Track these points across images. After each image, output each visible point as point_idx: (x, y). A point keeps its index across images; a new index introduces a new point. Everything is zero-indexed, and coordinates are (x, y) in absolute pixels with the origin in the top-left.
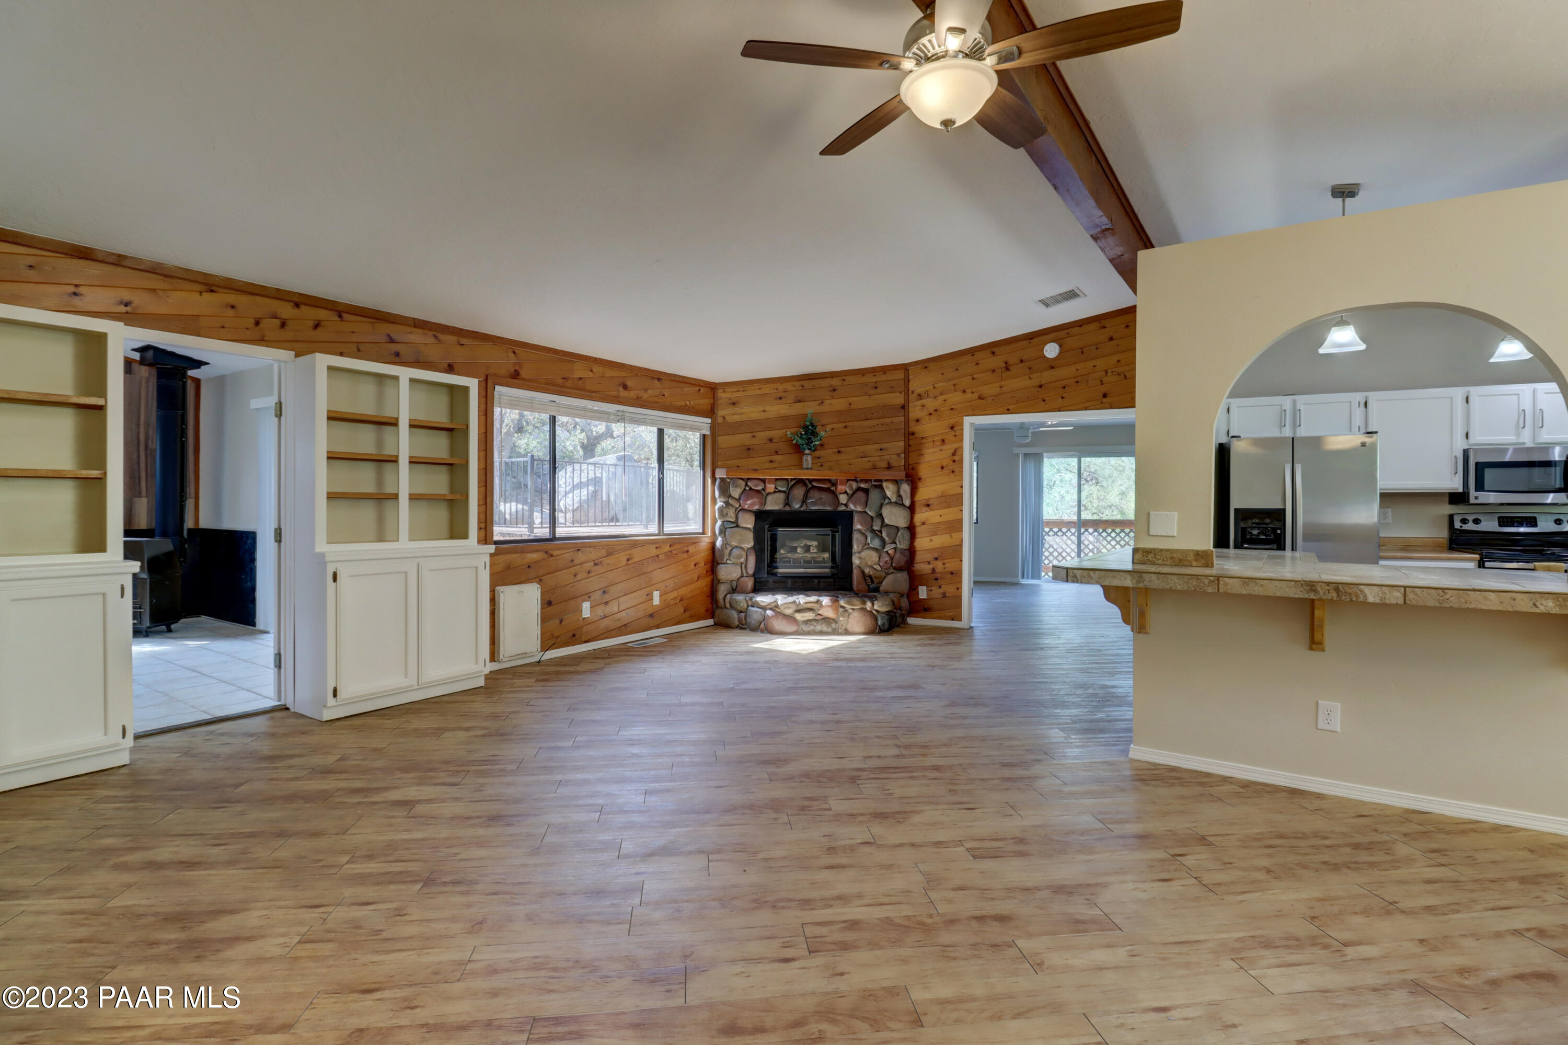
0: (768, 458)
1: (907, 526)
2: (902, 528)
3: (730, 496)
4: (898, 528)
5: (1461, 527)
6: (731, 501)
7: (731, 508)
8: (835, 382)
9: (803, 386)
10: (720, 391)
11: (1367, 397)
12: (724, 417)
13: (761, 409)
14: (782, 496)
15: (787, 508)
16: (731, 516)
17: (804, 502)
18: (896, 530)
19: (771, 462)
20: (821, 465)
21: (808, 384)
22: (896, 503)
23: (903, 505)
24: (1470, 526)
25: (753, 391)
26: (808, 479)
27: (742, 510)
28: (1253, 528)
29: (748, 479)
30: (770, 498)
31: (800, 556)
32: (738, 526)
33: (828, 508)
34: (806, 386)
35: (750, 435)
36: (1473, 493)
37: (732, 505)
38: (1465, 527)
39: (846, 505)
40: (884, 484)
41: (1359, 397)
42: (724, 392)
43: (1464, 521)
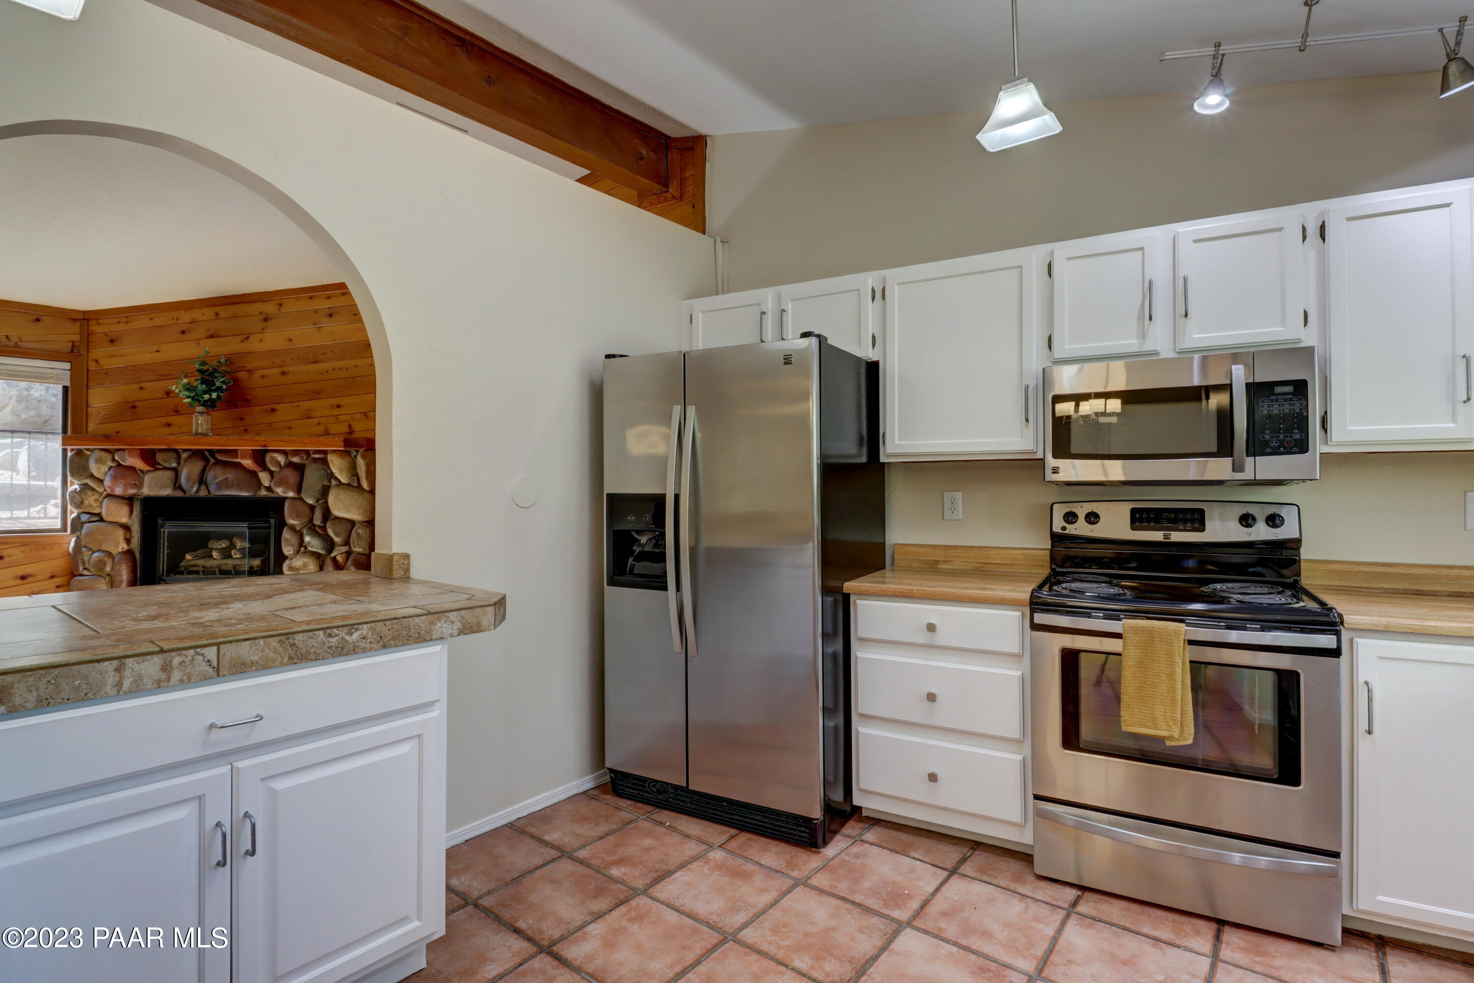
0: (165, 420)
1: (366, 519)
2: (360, 522)
3: (92, 476)
4: (352, 523)
5: (1064, 528)
6: (92, 484)
7: (90, 493)
8: (269, 308)
9: (217, 314)
10: (91, 323)
11: (884, 280)
12: (97, 361)
13: (155, 348)
14: (169, 474)
15: (179, 494)
16: (90, 506)
17: (202, 481)
18: (349, 526)
19: (169, 425)
20: (246, 430)
21: (224, 311)
22: (349, 484)
23: (359, 487)
24: (1081, 528)
25: (143, 322)
26: (210, 451)
27: (108, 496)
28: (639, 532)
29: (118, 450)
30: (147, 478)
31: (216, 563)
32: (102, 520)
33: (245, 494)
34: (222, 314)
35: (136, 386)
36: (1051, 462)
37: (93, 490)
38: (1071, 530)
39: (269, 489)
40: (330, 457)
41: (870, 280)
42: (98, 324)
43: (1071, 517)
